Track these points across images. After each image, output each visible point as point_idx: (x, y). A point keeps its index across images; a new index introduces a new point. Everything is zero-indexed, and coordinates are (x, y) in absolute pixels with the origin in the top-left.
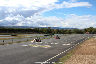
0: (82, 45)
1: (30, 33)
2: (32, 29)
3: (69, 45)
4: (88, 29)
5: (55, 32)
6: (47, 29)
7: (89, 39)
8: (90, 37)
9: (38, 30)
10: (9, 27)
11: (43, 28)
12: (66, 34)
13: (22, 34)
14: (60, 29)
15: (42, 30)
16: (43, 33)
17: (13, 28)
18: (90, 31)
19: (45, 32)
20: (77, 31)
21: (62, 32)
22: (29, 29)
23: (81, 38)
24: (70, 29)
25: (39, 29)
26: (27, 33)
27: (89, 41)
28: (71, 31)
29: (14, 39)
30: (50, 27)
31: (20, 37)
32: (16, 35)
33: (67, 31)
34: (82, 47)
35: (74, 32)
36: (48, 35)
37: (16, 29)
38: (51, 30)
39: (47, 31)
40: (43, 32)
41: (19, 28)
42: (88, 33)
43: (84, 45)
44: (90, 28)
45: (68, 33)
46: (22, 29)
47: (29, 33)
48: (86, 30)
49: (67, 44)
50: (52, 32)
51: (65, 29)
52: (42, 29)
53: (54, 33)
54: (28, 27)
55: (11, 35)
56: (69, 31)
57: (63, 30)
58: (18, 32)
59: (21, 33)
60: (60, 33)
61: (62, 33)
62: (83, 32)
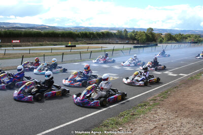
1: (107, 41)
2: (111, 33)
5: (163, 39)
6: (146, 34)
9: (124, 34)
11: (136, 31)
13: (89, 42)
14: (174, 34)
15: (133, 34)
16: (135, 42)
17: (72, 31)
19: (140, 38)
21: (178, 39)
22: (105, 33)
25: (127, 32)
26: (100, 41)
30: (152, 29)
32: (75, 46)
33: (189, 37)
37: (77, 33)
38: (153, 34)
39: (144, 38)
40: (135, 39)
41: (84, 32)
45: (191, 43)
47: (105, 41)
50: (157, 39)
51: (185, 34)
52: (134, 32)
55: (64, 46)
57: (180, 34)
58: (80, 39)
60: (174, 42)
61: (177, 41)
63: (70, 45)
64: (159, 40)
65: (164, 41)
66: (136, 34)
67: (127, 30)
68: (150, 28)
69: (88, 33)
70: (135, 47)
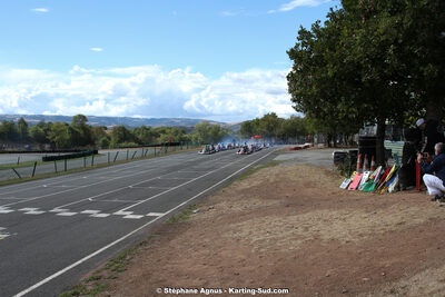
4: (258, 124)
5: (109, 138)
6: (71, 129)
9: (19, 130)
11: (46, 122)
12: (158, 149)
14: (131, 126)
15: (41, 130)
16: (47, 147)
18: (264, 130)
19: (57, 138)
20: (209, 133)
21: (140, 137)
25: (26, 124)
28: (184, 132)
30: (84, 117)
33: (164, 132)
38: (87, 130)
39: (68, 137)
40: (47, 141)
44: (267, 116)
48: (249, 128)
50: (96, 139)
51: (155, 126)
52: (42, 125)
53: (106, 145)
56: (176, 132)
57: (145, 128)
60: (133, 144)
61: (141, 144)
64: (101, 142)
65: (112, 144)
66: (49, 130)
67: (27, 120)
68: (80, 116)
70: (46, 159)
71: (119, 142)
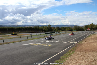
0: (83, 43)
1: (30, 32)
2: (32, 28)
3: (70, 42)
4: (89, 26)
6: (48, 28)
7: (90, 36)
8: (91, 34)
9: (38, 28)
10: (9, 26)
11: (43, 26)
12: (67, 32)
14: (60, 27)
15: (42, 28)
16: (43, 31)
17: (13, 27)
18: (90, 27)
19: (45, 29)
20: (77, 28)
21: (62, 29)
22: (29, 28)
23: (81, 35)
24: (70, 27)
25: (39, 27)
26: (27, 32)
27: (90, 38)
28: (71, 28)
29: (14, 38)
30: (50, 25)
31: (20, 36)
32: (16, 34)
33: (67, 28)
34: (83, 44)
35: (74, 30)
36: (48, 33)
37: (15, 28)
38: (51, 28)
39: (47, 29)
41: (19, 27)
42: (89, 30)
43: (85, 42)
44: (91, 24)
45: (69, 31)
46: (22, 28)
48: (87, 27)
49: (68, 42)
50: (52, 30)
51: (65, 27)
52: (42, 27)
53: (55, 31)
54: (28, 25)
55: (11, 34)
56: (70, 28)
57: (63, 27)
58: (18, 31)
59: (21, 32)
60: (61, 31)
61: (62, 31)
62: (83, 28)
63: (13, 34)
64: (54, 30)
66: (43, 28)
67: (39, 26)
68: (49, 25)
69: (21, 28)
71: (58, 30)
